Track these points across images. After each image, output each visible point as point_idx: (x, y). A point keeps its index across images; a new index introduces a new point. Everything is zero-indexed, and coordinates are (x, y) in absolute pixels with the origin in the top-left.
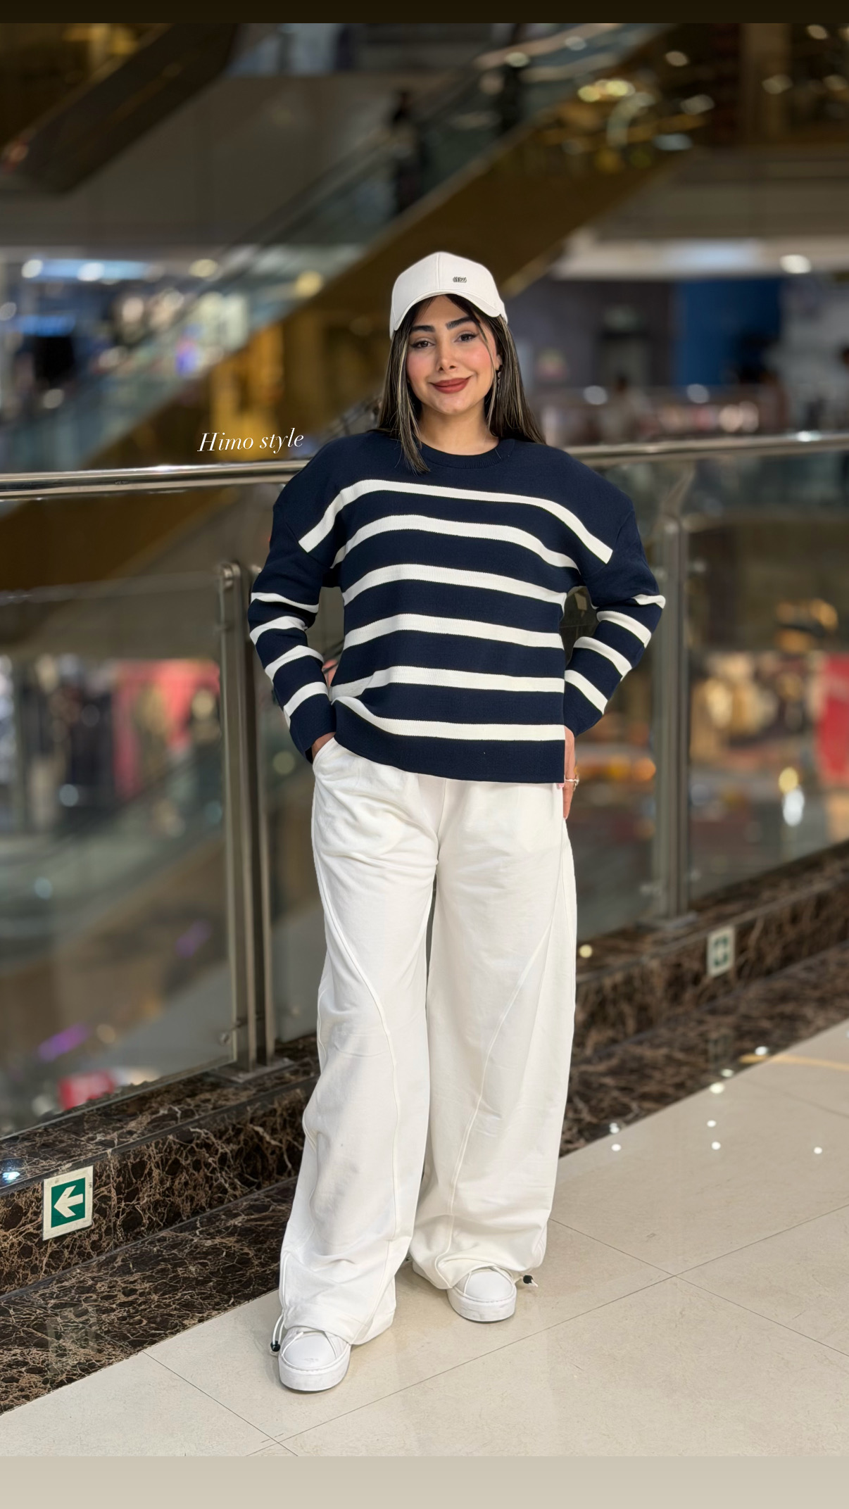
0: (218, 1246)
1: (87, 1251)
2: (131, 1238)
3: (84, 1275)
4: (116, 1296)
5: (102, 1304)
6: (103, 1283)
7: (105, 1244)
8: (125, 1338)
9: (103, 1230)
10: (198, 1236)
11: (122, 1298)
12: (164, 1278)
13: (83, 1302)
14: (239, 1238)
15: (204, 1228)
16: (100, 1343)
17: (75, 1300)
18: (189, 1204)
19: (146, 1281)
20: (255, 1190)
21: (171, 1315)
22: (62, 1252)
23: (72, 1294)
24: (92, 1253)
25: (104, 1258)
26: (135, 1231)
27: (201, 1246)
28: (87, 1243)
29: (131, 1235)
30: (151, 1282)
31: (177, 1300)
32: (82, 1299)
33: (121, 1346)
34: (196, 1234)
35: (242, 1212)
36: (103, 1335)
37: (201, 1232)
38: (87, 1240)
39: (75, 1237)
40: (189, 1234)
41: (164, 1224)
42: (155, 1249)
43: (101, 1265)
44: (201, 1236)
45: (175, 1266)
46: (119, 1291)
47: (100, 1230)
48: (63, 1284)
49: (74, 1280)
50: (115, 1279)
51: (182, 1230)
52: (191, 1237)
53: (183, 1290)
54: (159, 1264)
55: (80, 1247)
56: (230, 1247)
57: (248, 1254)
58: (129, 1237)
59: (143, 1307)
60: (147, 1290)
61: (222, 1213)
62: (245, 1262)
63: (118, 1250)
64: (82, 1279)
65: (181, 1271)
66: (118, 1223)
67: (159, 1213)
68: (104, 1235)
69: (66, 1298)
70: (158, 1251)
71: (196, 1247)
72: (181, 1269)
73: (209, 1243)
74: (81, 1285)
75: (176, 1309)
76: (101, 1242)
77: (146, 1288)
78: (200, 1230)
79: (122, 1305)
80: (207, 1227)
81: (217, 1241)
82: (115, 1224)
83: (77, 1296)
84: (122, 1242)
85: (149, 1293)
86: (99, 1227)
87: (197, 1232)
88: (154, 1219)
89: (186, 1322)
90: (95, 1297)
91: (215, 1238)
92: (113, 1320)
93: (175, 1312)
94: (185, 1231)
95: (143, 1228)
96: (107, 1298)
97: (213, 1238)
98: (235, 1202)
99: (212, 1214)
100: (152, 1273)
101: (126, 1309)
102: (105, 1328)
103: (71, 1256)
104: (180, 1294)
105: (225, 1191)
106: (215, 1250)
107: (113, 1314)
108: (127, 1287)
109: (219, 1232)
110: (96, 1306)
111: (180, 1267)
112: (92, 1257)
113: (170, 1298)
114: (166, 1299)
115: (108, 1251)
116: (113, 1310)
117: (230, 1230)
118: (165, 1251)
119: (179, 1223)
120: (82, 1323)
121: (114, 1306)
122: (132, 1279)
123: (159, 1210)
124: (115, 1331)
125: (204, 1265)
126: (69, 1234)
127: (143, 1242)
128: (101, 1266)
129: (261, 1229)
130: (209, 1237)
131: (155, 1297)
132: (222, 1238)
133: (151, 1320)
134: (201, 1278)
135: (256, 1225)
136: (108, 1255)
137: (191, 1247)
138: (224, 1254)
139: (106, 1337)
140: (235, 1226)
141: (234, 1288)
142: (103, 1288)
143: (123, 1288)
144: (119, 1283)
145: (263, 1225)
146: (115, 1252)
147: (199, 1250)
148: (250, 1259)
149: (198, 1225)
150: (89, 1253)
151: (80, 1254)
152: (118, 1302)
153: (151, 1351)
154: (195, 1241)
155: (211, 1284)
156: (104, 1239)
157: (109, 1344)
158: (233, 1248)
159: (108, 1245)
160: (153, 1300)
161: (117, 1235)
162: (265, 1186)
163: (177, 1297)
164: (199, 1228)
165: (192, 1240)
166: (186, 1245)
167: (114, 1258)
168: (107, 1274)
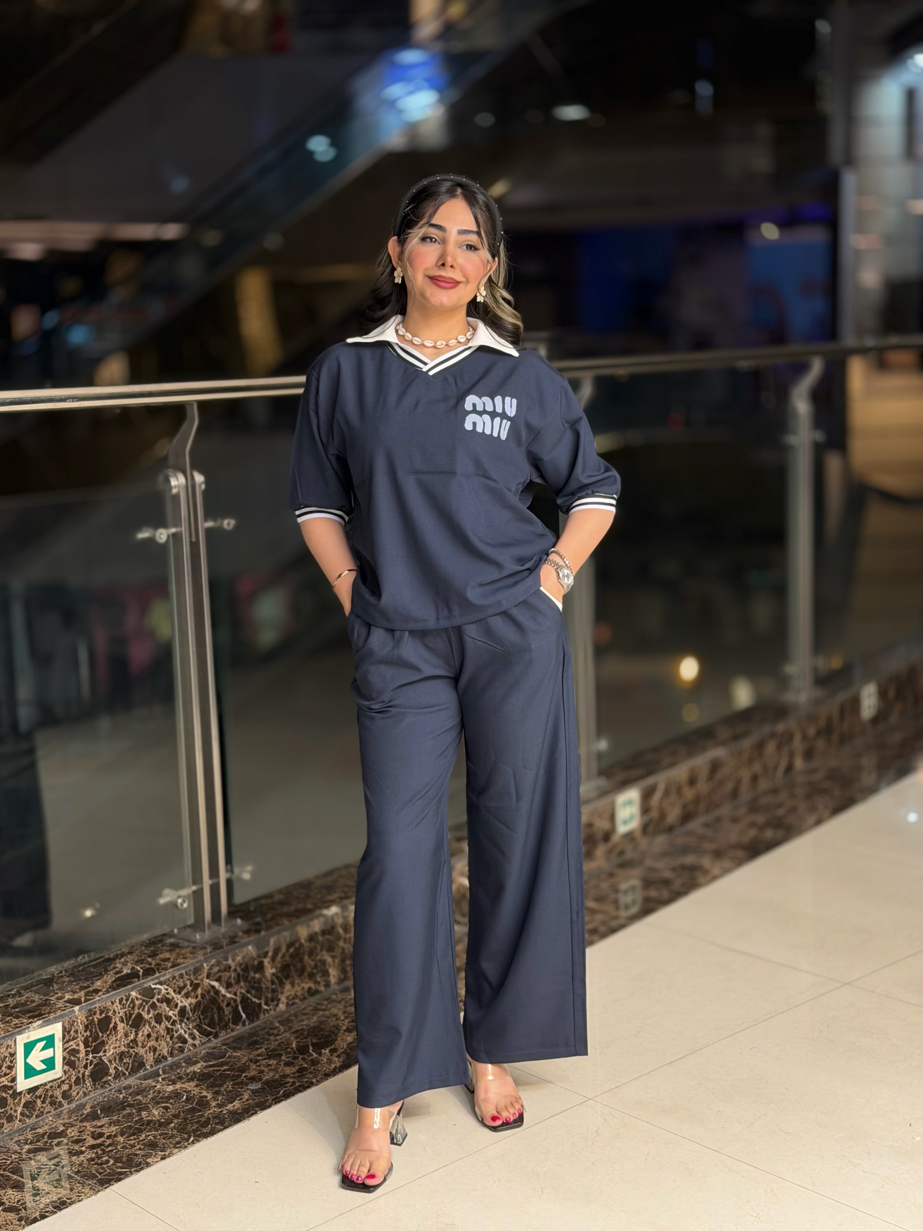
0: (179, 1091)
1: (58, 1100)
2: (99, 1087)
3: (55, 1122)
4: (85, 1140)
5: (72, 1148)
6: (73, 1128)
7: (74, 1094)
8: (93, 1177)
9: (73, 1081)
10: (161, 1083)
11: (91, 1141)
12: (129, 1122)
13: (55, 1146)
14: (198, 1082)
15: (166, 1076)
16: (71, 1182)
17: (48, 1144)
18: (152, 1054)
19: (113, 1125)
20: (213, 1039)
21: (137, 1155)
22: (35, 1102)
23: (45, 1140)
24: (63, 1102)
25: (74, 1106)
26: (103, 1080)
27: (163, 1091)
28: (58, 1093)
29: (98, 1085)
30: (118, 1125)
31: (142, 1141)
32: (54, 1143)
33: (89, 1185)
34: (158, 1081)
35: (201, 1059)
36: (73, 1175)
37: (163, 1079)
38: (58, 1090)
39: (48, 1087)
40: (153, 1082)
41: (129, 1073)
42: (121, 1096)
43: (71, 1112)
44: (164, 1082)
45: (139, 1111)
46: (88, 1135)
47: (70, 1081)
48: (37, 1131)
49: (46, 1127)
50: (84, 1124)
51: (145, 1078)
52: (154, 1084)
53: (147, 1132)
54: (124, 1109)
55: (52, 1096)
56: (190, 1091)
57: (206, 1097)
58: (97, 1086)
59: (110, 1148)
60: (113, 1133)
61: (182, 1061)
62: (203, 1103)
63: (88, 1098)
64: (54, 1126)
65: (145, 1114)
66: (87, 1074)
67: (125, 1064)
68: (73, 1085)
69: (39, 1144)
70: (124, 1097)
71: (159, 1092)
72: (145, 1113)
73: (171, 1088)
74: (53, 1130)
75: (140, 1149)
76: (71, 1091)
77: (113, 1131)
78: (163, 1076)
79: (92, 1147)
80: (169, 1075)
81: (178, 1086)
82: (83, 1075)
83: (49, 1141)
84: (90, 1091)
85: (115, 1136)
86: (69, 1078)
87: (160, 1079)
88: (120, 1069)
89: (149, 1160)
90: (65, 1141)
91: (176, 1084)
92: (83, 1161)
93: (139, 1152)
94: (148, 1079)
95: (109, 1078)
96: (77, 1142)
97: (174, 1083)
98: (195, 1050)
99: (174, 1062)
100: (118, 1117)
101: (95, 1151)
102: (76, 1168)
103: (44, 1105)
104: (144, 1136)
105: (185, 1041)
106: (176, 1095)
107: (82, 1156)
108: (95, 1131)
109: (180, 1078)
110: (68, 1149)
111: (144, 1111)
112: (63, 1105)
113: (135, 1139)
114: (131, 1140)
115: (77, 1100)
116: (82, 1152)
117: (189, 1077)
118: (130, 1097)
119: (144, 1071)
120: (54, 1165)
121: (83, 1149)
122: (99, 1124)
123: (125, 1061)
124: (84, 1172)
125: (166, 1108)
126: (41, 1085)
127: (110, 1090)
128: (72, 1114)
129: (218, 1074)
130: (170, 1083)
131: (121, 1139)
132: (183, 1083)
133: (117, 1160)
134: (163, 1120)
135: (214, 1070)
136: (78, 1103)
137: (154, 1093)
138: (185, 1097)
139: (76, 1176)
140: (194, 1072)
141: (194, 1128)
142: (73, 1133)
143: (92, 1132)
144: (88, 1128)
145: (221, 1070)
146: (83, 1100)
147: (161, 1095)
148: (208, 1100)
149: (161, 1073)
150: (60, 1102)
151: (52, 1103)
152: (87, 1145)
153: (117, 1187)
154: (158, 1087)
155: (173, 1125)
156: (74, 1088)
157: (79, 1183)
158: (192, 1092)
159: (78, 1094)
160: (119, 1142)
161: (86, 1084)
162: (222, 1035)
163: (141, 1138)
164: (161, 1075)
165: (156, 1086)
166: (149, 1091)
167: (83, 1106)
168: (77, 1120)
